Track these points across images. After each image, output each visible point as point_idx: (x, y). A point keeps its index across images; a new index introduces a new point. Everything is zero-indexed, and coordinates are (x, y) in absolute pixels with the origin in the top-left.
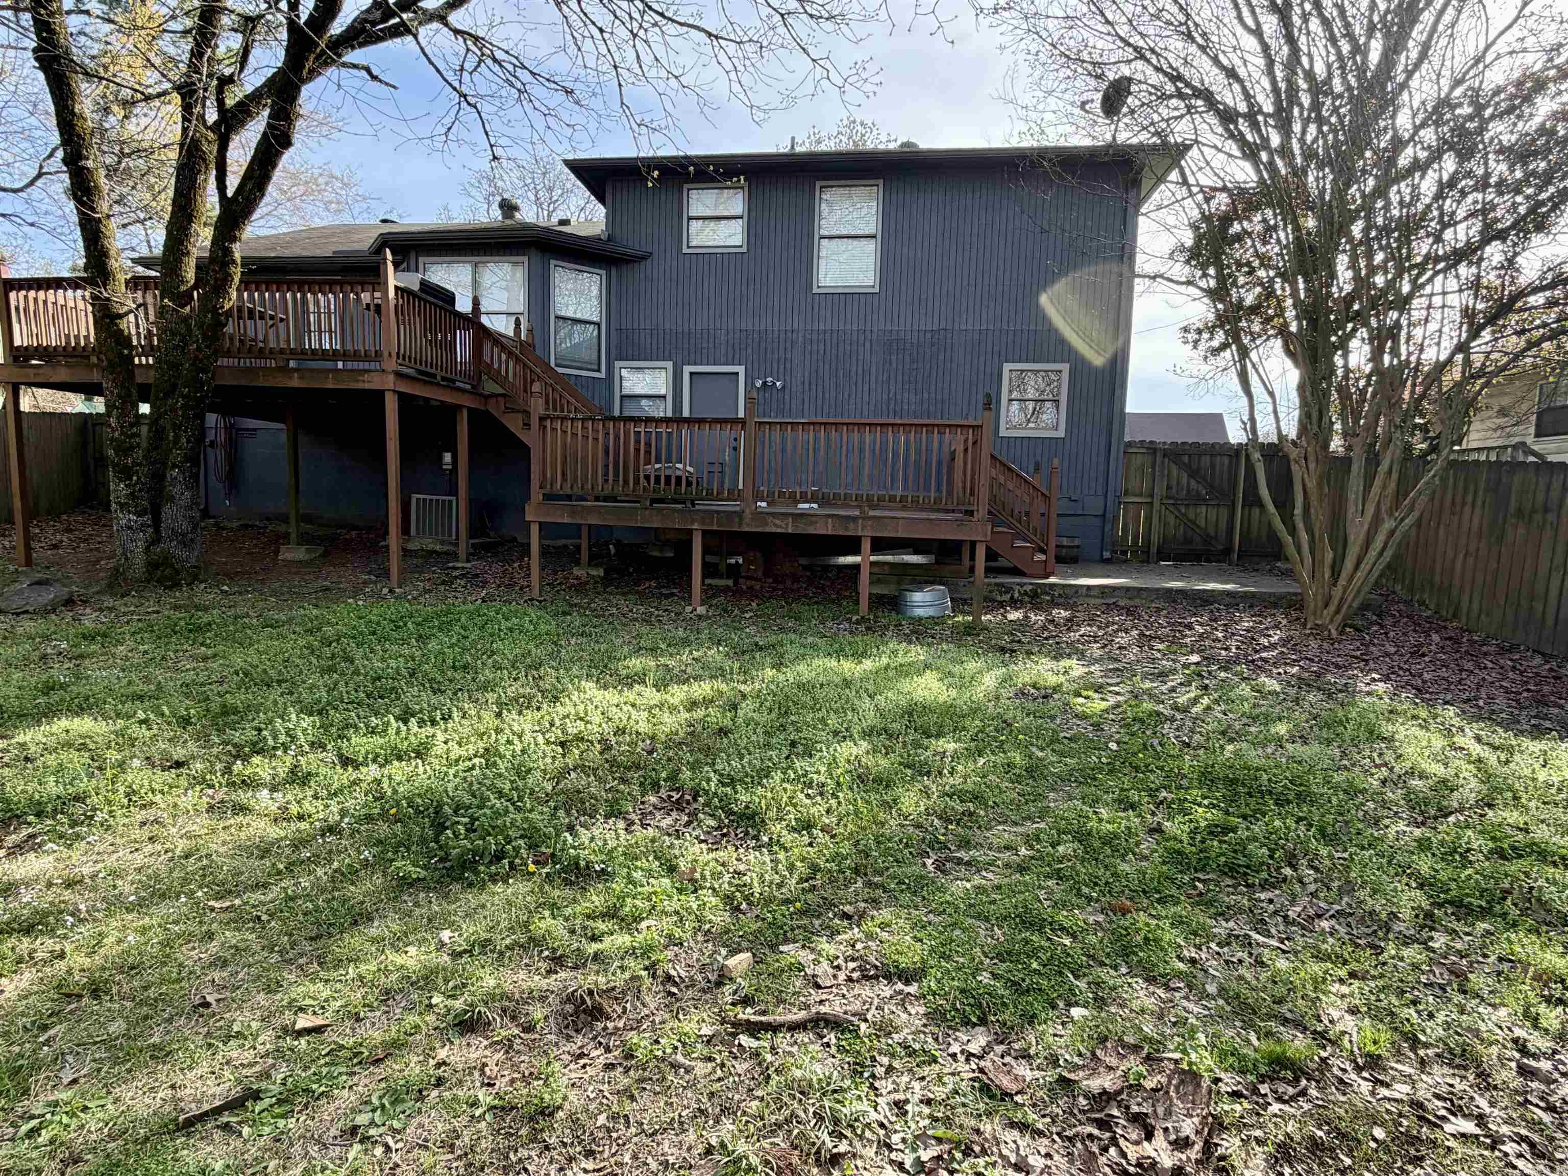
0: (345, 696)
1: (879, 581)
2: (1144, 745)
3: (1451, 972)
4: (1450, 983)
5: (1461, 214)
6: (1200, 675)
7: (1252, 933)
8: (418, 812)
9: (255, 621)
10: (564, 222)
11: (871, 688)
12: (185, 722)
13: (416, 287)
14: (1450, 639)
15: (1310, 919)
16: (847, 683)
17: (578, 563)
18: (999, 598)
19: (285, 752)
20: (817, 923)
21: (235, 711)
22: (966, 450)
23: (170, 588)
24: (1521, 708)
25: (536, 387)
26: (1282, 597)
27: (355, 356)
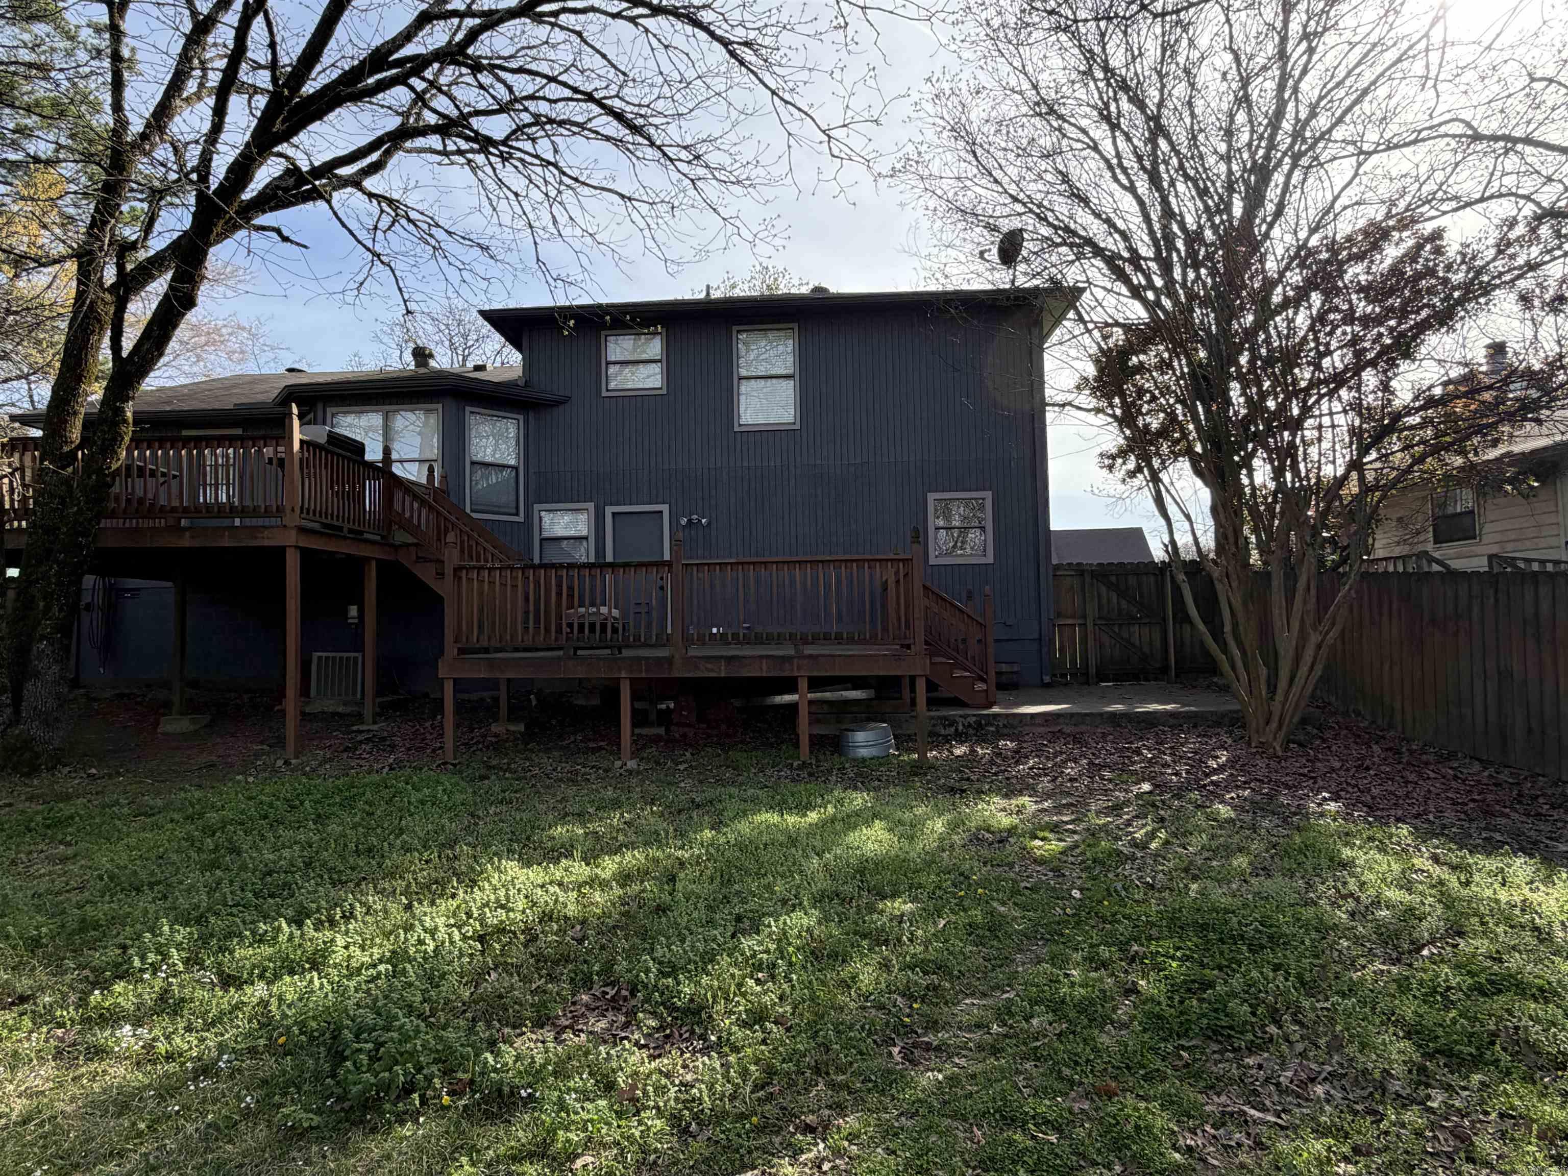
0: (229, 896)
1: (818, 721)
2: (1108, 890)
3: (1456, 1137)
4: (1457, 1150)
5: (1334, 344)
6: (1154, 805)
7: (1245, 1108)
8: (312, 1039)
9: (126, 810)
10: (479, 368)
11: (818, 844)
12: (34, 944)
13: (323, 440)
14: (1390, 749)
15: (1303, 1084)
16: (793, 841)
17: (496, 720)
18: (943, 732)
19: (154, 973)
20: (777, 1140)
21: (96, 926)
22: (898, 582)
23: (28, 775)
24: (1471, 820)
25: (451, 537)
26: (1223, 715)
27: (254, 512)
